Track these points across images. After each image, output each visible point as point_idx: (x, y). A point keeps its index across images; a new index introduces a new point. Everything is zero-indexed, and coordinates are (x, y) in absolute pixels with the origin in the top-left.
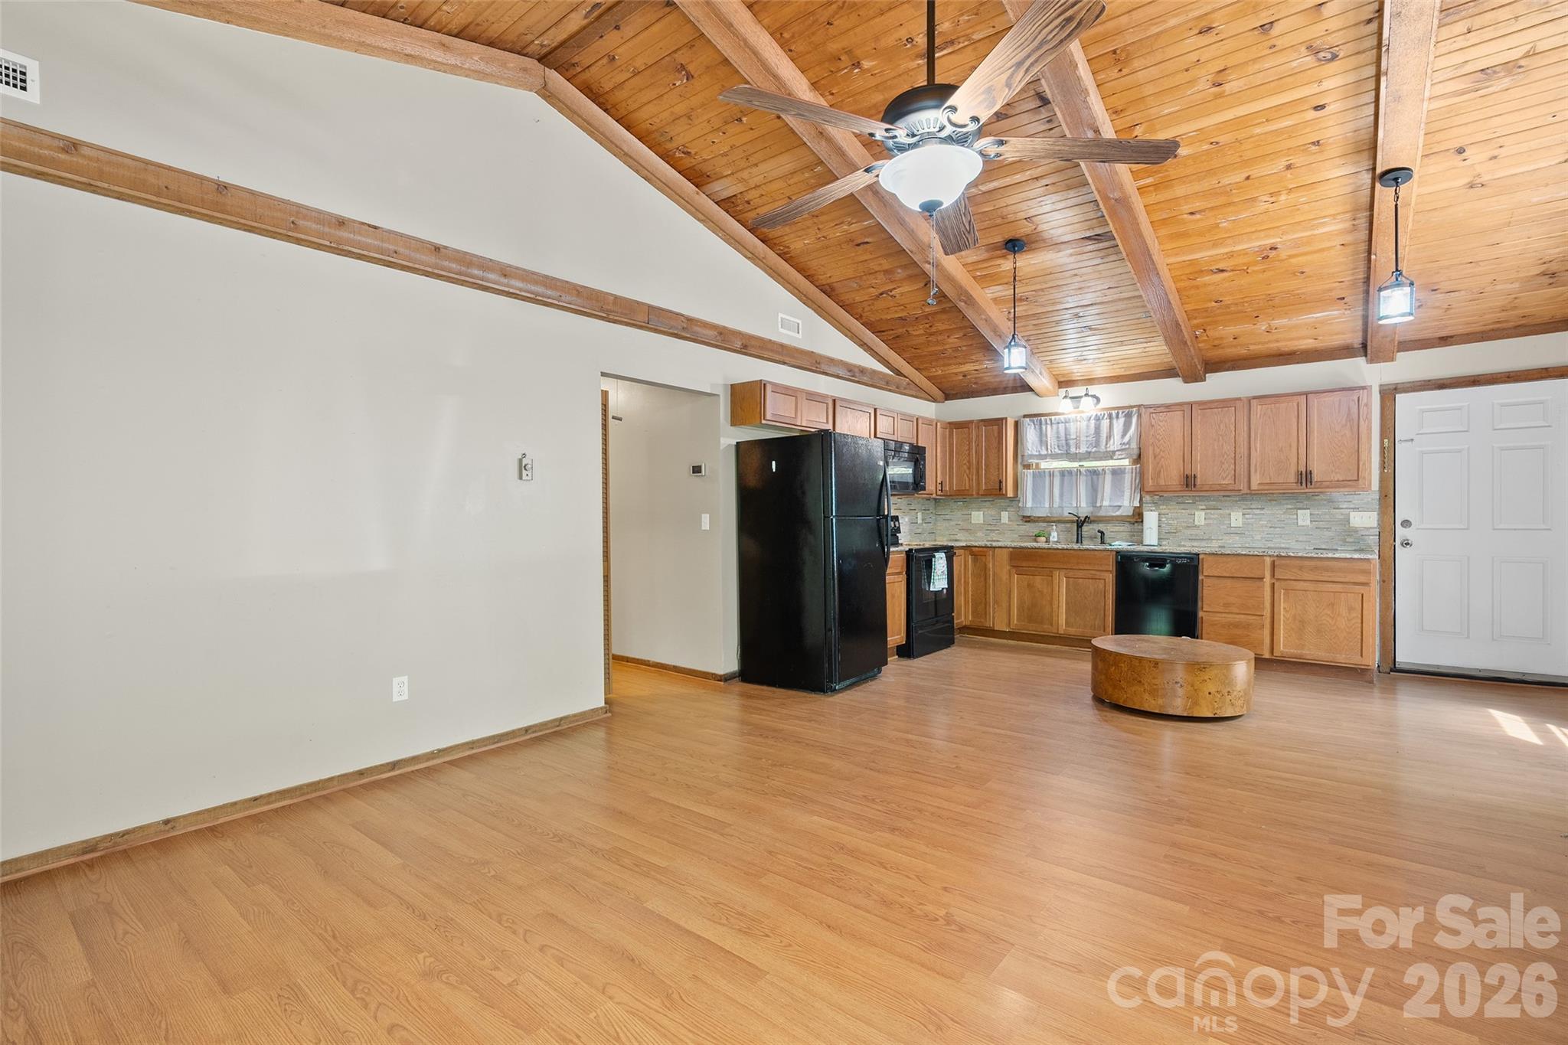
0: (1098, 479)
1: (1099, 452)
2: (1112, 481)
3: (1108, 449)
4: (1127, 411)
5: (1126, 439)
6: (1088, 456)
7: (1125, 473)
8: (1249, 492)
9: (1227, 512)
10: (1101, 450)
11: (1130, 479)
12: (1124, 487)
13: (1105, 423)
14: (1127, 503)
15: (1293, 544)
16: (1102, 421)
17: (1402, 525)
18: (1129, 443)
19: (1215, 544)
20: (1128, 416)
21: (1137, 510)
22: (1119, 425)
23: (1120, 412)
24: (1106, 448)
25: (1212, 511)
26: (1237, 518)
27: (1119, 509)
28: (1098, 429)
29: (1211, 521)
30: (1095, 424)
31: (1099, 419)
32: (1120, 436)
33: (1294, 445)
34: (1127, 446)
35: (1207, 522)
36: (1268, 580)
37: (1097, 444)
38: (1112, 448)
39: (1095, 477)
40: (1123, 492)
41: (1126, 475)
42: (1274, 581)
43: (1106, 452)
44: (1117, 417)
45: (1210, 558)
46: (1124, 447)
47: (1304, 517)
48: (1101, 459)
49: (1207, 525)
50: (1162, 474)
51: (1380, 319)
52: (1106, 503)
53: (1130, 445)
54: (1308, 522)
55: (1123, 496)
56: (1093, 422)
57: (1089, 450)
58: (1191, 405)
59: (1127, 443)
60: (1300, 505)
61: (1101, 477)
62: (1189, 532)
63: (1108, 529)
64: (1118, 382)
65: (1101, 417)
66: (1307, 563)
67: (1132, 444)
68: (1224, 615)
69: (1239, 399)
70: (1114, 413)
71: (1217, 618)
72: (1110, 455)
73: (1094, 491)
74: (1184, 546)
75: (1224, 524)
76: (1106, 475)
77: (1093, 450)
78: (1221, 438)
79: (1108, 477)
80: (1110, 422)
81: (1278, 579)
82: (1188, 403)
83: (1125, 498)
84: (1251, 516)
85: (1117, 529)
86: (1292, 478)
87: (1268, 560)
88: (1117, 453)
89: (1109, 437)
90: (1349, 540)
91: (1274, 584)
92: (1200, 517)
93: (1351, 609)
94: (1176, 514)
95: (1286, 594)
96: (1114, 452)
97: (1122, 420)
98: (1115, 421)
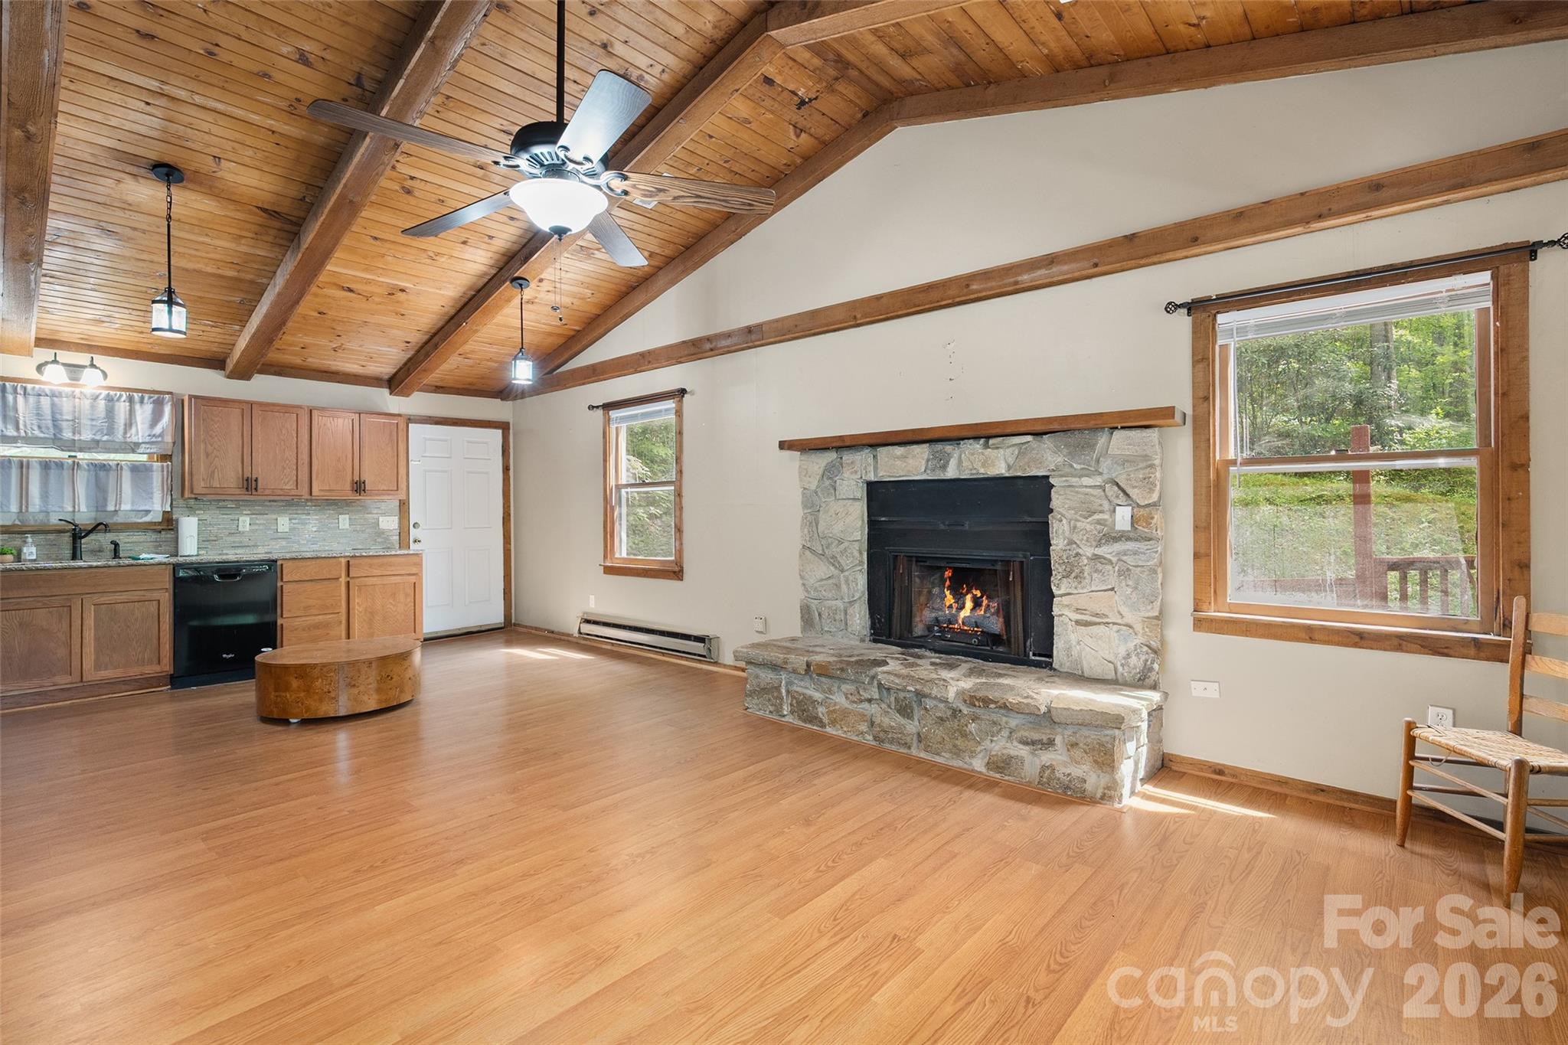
0: (108, 476)
1: (114, 441)
2: (133, 480)
3: (128, 440)
4: (157, 397)
5: (158, 430)
6: (95, 445)
7: (152, 471)
8: (309, 497)
9: (274, 517)
10: (117, 440)
11: (160, 479)
12: (152, 488)
13: (122, 408)
14: (157, 506)
15: (335, 546)
16: (117, 404)
17: (414, 526)
18: (161, 435)
19: (261, 550)
20: (158, 404)
21: (166, 516)
22: (143, 413)
23: (146, 396)
24: (125, 438)
25: (258, 516)
26: (284, 523)
27: (146, 515)
28: (110, 413)
29: (257, 527)
30: (106, 405)
31: (113, 400)
32: (147, 425)
33: (350, 456)
34: (160, 439)
35: (253, 527)
36: (343, 579)
37: (111, 430)
38: (134, 439)
39: (102, 474)
40: (152, 493)
41: (155, 473)
42: (348, 579)
43: (126, 442)
44: (142, 401)
45: (290, 563)
46: (154, 439)
47: (344, 521)
48: (116, 451)
49: (252, 531)
50: (216, 474)
51: (515, 379)
52: (126, 506)
53: (163, 438)
54: (347, 526)
55: (151, 498)
56: (102, 404)
57: (98, 438)
58: (251, 404)
59: (159, 436)
60: (341, 511)
61: (112, 475)
62: (231, 539)
63: (122, 538)
64: (137, 359)
65: (115, 399)
66: (376, 561)
67: (165, 437)
68: (304, 619)
69: (299, 407)
70: (136, 396)
71: (297, 622)
72: (134, 448)
73: (100, 492)
74: (227, 554)
75: (270, 529)
76: (124, 473)
77: (105, 438)
78: (282, 443)
79: (126, 475)
80: (130, 406)
81: (353, 578)
82: (247, 402)
83: (155, 500)
84: (297, 521)
85: (135, 538)
86: (348, 486)
87: (343, 561)
88: (143, 445)
89: (129, 424)
90: (379, 540)
91: (348, 582)
92: (245, 522)
93: (407, 595)
94: (218, 519)
95: (360, 590)
96: (137, 445)
97: (149, 408)
98: (137, 406)
